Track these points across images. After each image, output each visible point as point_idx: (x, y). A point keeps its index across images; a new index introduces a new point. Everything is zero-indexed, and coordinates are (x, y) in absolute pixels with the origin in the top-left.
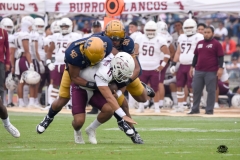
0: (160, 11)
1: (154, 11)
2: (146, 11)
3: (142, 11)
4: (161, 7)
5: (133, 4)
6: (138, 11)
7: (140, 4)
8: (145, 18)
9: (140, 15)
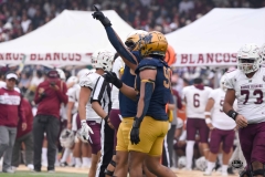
0: (230, 63)
1: (223, 63)
2: (215, 63)
3: (210, 64)
4: (232, 59)
5: (201, 55)
6: (205, 64)
7: (208, 55)
8: (213, 71)
9: (208, 68)
